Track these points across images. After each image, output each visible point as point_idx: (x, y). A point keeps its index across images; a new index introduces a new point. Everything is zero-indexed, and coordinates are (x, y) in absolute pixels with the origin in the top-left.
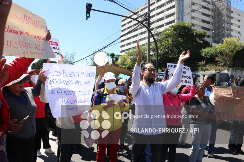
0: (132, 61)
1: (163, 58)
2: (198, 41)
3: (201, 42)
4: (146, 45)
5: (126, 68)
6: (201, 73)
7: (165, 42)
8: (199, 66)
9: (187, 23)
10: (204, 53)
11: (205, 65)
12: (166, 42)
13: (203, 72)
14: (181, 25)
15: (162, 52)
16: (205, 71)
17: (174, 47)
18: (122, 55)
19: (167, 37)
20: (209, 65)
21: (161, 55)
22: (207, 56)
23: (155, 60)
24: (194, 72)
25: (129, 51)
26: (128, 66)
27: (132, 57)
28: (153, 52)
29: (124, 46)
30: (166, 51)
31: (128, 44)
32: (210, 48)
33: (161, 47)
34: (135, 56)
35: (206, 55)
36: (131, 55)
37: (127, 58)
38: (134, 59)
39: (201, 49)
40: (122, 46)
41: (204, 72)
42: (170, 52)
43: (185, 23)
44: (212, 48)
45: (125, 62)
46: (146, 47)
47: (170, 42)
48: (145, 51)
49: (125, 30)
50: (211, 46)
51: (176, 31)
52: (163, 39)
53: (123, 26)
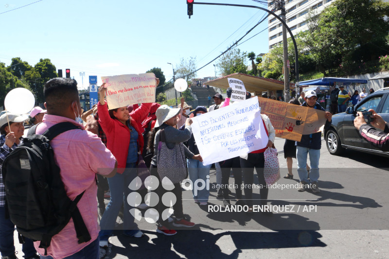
8: (381, 64)
12: (326, 29)
15: (320, 46)
17: (340, 36)
19: (328, 20)
26: (274, 71)
30: (328, 43)
33: (320, 39)
38: (281, 61)
51: (342, 10)
52: (322, 25)
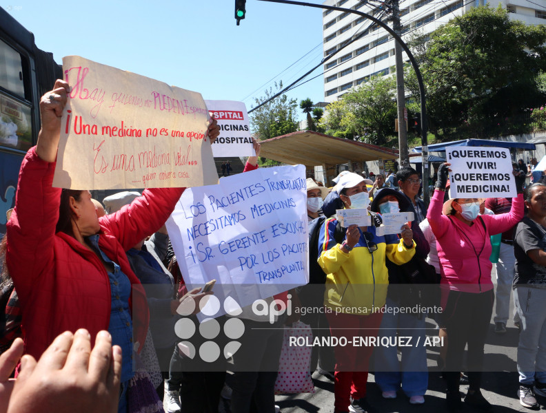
0: (357, 116)
1: (437, 103)
2: (526, 53)
3: (537, 54)
4: (390, 71)
5: (342, 135)
6: (540, 138)
7: (442, 61)
8: (532, 120)
9: (497, 8)
10: (544, 84)
14: (479, 13)
15: (434, 88)
17: (464, 73)
18: (332, 102)
19: (445, 48)
21: (430, 98)
23: (418, 115)
24: (521, 136)
25: (348, 91)
26: (347, 130)
27: (357, 107)
28: (411, 90)
29: (334, 77)
31: (343, 73)
33: (432, 77)
34: (365, 103)
36: (354, 101)
37: (344, 109)
38: (362, 113)
39: (536, 75)
40: (329, 79)
43: (490, 7)
45: (340, 119)
46: (392, 76)
47: (452, 62)
48: (388, 89)
49: (333, 36)
51: (468, 32)
52: (435, 55)
53: (328, 25)
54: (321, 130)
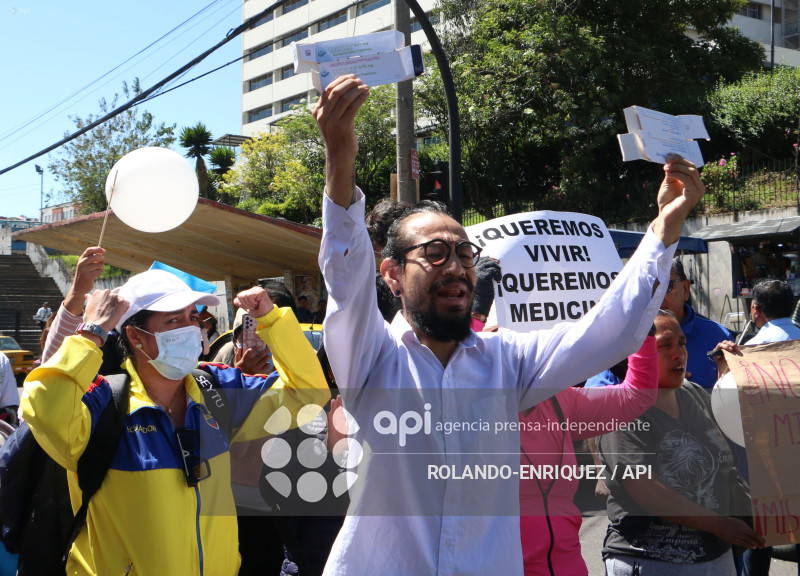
1: (492, 145)
2: (691, 41)
3: (713, 43)
5: (277, 213)
6: (717, 228)
7: (504, 50)
10: (728, 109)
11: (736, 182)
12: (507, 50)
13: (728, 220)
15: (485, 111)
16: (741, 216)
17: (553, 80)
18: (256, 136)
20: (762, 177)
21: (477, 130)
22: (745, 129)
23: (443, 165)
25: (295, 112)
27: (312, 148)
29: (264, 79)
30: (510, 104)
32: (762, 79)
33: (481, 86)
35: (744, 123)
36: (304, 135)
37: (284, 152)
39: (712, 89)
40: (253, 84)
41: (736, 219)
42: (529, 111)
44: (777, 78)
45: (271, 175)
47: (529, 53)
48: (385, 111)
50: (770, 69)
52: (492, 36)
54: (229, 200)
